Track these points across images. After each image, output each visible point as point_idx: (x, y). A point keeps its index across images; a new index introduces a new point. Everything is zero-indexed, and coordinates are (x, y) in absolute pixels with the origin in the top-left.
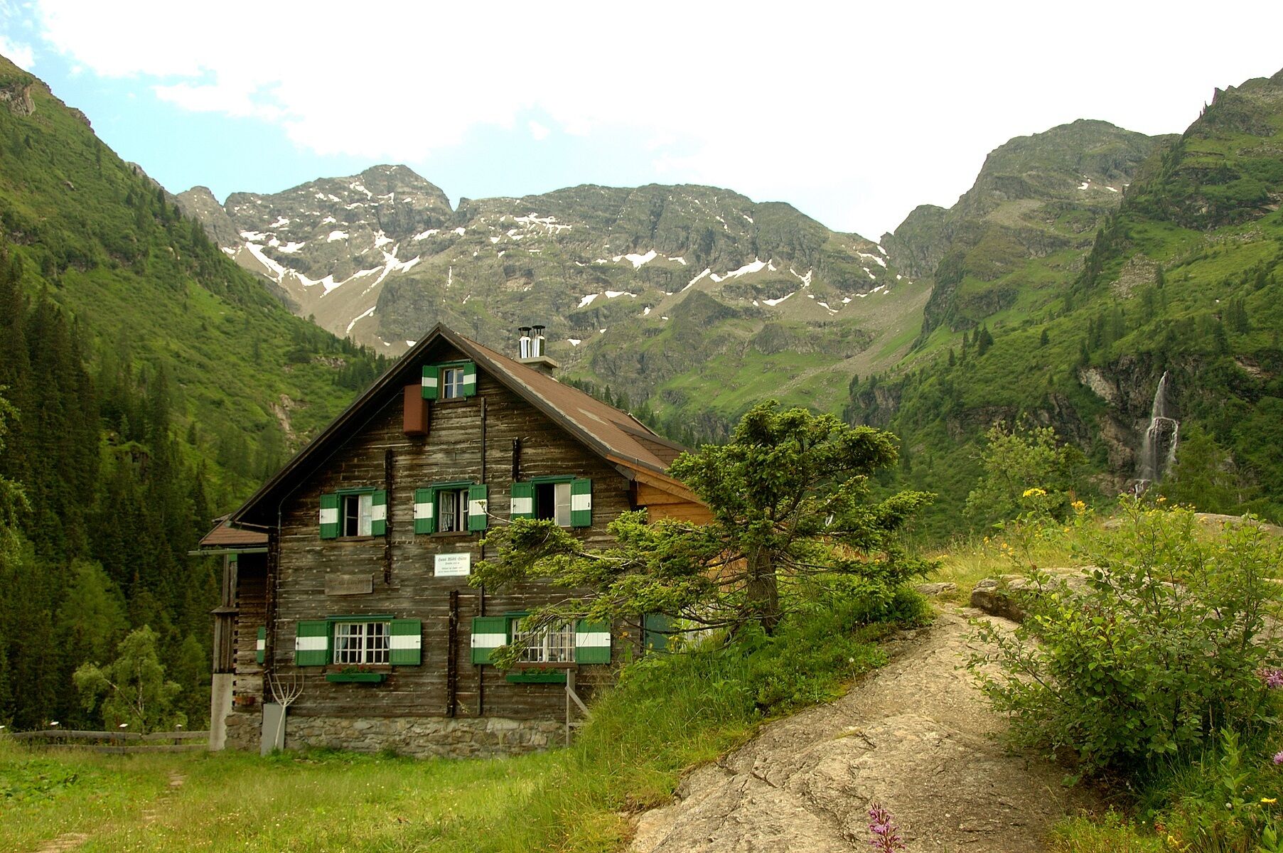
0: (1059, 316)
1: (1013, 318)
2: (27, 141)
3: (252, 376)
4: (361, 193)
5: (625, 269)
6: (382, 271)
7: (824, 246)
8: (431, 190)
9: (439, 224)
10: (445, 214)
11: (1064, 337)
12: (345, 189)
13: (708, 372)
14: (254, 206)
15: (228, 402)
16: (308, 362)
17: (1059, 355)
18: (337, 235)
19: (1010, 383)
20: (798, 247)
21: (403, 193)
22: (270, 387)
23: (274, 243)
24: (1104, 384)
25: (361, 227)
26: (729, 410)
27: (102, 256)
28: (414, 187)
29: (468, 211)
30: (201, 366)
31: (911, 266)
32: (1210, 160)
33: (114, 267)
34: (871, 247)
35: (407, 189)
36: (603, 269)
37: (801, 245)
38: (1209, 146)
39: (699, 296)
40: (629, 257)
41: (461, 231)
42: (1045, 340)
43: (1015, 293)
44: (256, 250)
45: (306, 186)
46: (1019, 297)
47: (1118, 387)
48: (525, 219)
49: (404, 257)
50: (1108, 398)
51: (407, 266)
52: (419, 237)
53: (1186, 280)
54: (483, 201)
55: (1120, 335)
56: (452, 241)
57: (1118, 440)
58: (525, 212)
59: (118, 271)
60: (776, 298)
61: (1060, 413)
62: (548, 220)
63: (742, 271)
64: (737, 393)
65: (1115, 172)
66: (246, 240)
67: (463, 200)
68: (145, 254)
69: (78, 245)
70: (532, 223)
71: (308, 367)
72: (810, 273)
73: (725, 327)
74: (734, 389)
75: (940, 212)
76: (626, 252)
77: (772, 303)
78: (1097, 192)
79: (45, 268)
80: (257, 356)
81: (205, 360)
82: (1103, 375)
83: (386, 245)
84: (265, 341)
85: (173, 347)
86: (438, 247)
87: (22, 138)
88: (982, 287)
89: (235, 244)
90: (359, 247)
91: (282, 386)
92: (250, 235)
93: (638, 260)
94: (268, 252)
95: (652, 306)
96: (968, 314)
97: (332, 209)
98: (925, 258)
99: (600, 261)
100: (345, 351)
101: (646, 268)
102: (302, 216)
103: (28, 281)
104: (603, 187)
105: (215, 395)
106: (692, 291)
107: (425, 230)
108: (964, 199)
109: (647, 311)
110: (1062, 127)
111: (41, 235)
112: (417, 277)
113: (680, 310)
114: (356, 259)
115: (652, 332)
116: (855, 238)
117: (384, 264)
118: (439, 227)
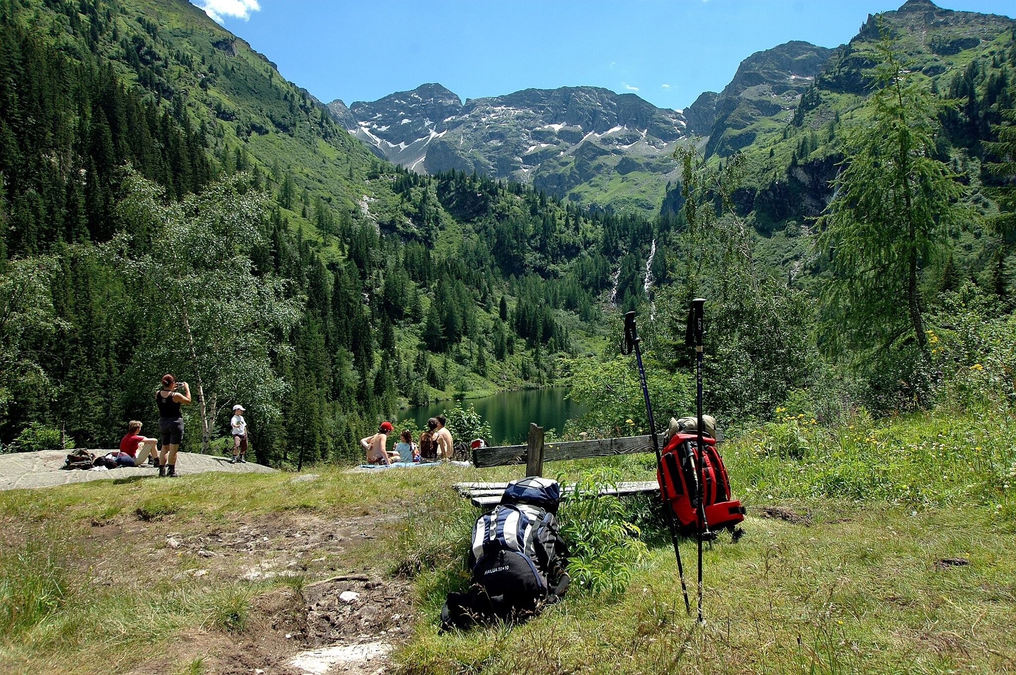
0: (779, 142)
1: (753, 147)
2: (233, 69)
3: (348, 186)
4: (417, 99)
5: (550, 133)
6: (428, 138)
7: (654, 116)
8: (451, 96)
9: (456, 113)
10: (459, 108)
11: (783, 152)
12: (409, 97)
13: (593, 183)
14: (365, 108)
15: (334, 199)
16: (378, 178)
17: (780, 162)
18: (405, 121)
19: (753, 178)
20: (640, 117)
21: (438, 98)
22: (357, 191)
23: (375, 126)
24: (805, 175)
25: (418, 116)
26: (604, 202)
27: (270, 127)
28: (443, 94)
29: (471, 106)
30: (320, 181)
31: (699, 125)
32: (866, 53)
33: (277, 132)
34: (678, 116)
35: (439, 96)
36: (539, 132)
37: (641, 116)
38: (865, 45)
39: (588, 143)
40: (553, 126)
41: (467, 116)
42: (772, 154)
43: (755, 135)
44: (366, 130)
45: (390, 96)
46: (757, 138)
47: (813, 177)
48: (499, 108)
49: (439, 131)
50: (807, 183)
51: (441, 135)
52: (447, 120)
53: (851, 118)
54: (478, 100)
55: (814, 148)
56: (462, 122)
57: (812, 206)
58: (500, 104)
59: (279, 135)
60: (628, 144)
61: (780, 192)
62: (511, 108)
63: (611, 131)
64: (608, 194)
65: (810, 69)
66: (362, 125)
67: (468, 100)
68: (294, 125)
69: (258, 121)
70: (502, 110)
71: (378, 181)
72: (646, 130)
73: (601, 159)
74: (606, 191)
75: (715, 94)
76: (551, 123)
77: (626, 147)
78: (800, 80)
79: (239, 132)
80: (351, 175)
81: (322, 178)
82: (805, 171)
83: (430, 125)
84: (357, 168)
85: (305, 171)
86: (455, 125)
87: (230, 68)
88: (736, 132)
89: (355, 128)
90: (417, 127)
91: (364, 191)
92: (363, 123)
93: (557, 127)
94: (372, 131)
95: (564, 151)
96: (729, 147)
97: (402, 108)
98: (706, 120)
99: (538, 129)
100: (397, 172)
101: (561, 132)
102: (388, 112)
103: (228, 139)
104: (539, 90)
105: (326, 195)
106: (585, 141)
107: (449, 116)
108: (728, 88)
109: (562, 153)
110: (781, 46)
111: (237, 116)
112: (445, 140)
113: (579, 153)
114: (415, 133)
115: (565, 164)
116: (670, 111)
117: (430, 135)
118: (456, 115)
